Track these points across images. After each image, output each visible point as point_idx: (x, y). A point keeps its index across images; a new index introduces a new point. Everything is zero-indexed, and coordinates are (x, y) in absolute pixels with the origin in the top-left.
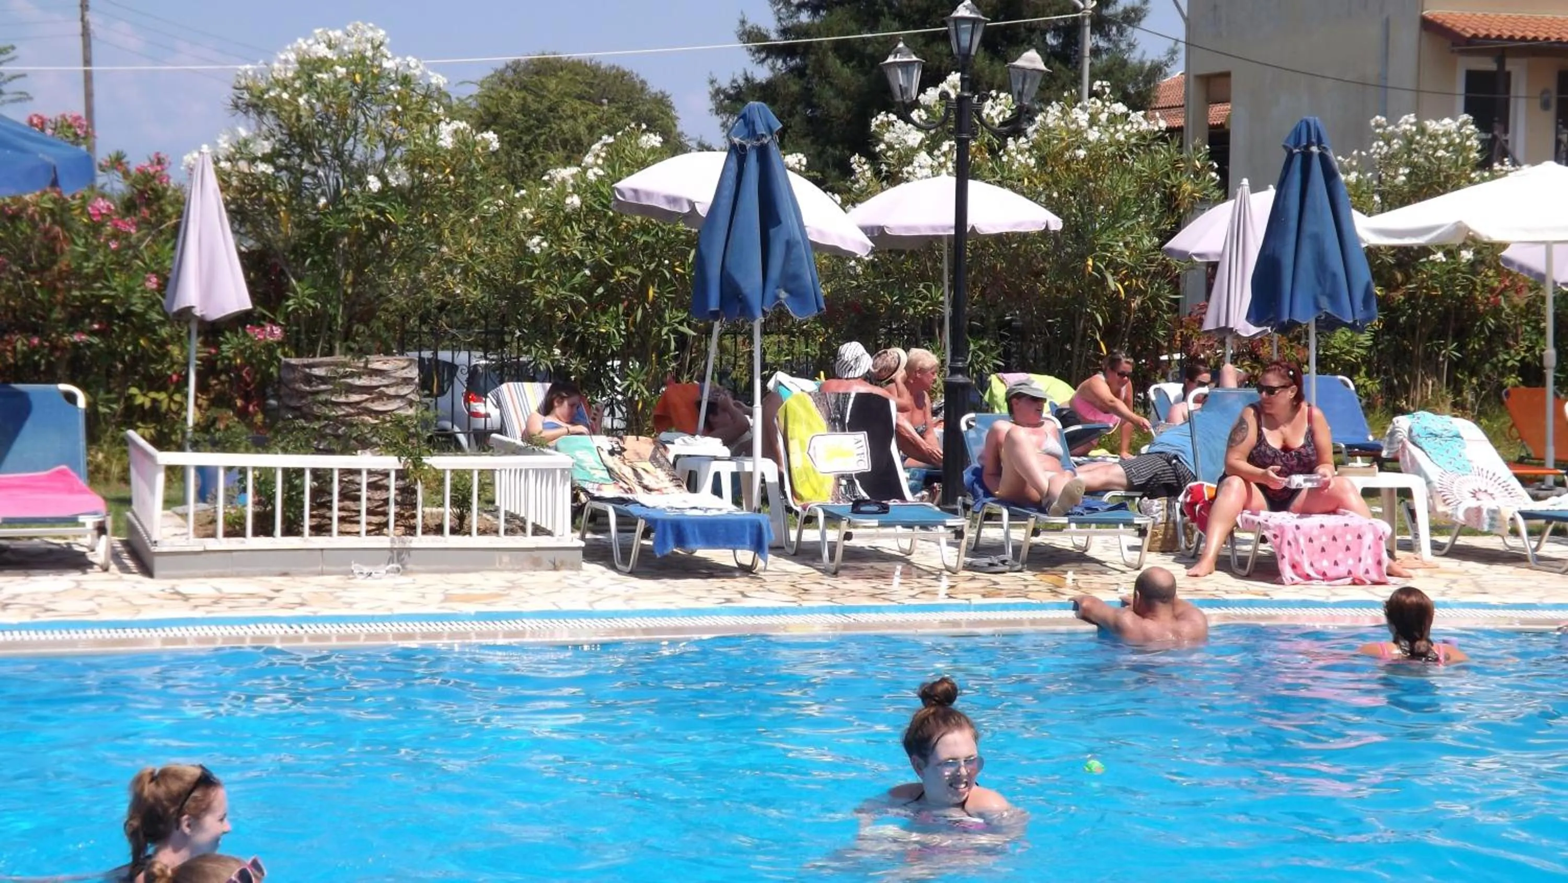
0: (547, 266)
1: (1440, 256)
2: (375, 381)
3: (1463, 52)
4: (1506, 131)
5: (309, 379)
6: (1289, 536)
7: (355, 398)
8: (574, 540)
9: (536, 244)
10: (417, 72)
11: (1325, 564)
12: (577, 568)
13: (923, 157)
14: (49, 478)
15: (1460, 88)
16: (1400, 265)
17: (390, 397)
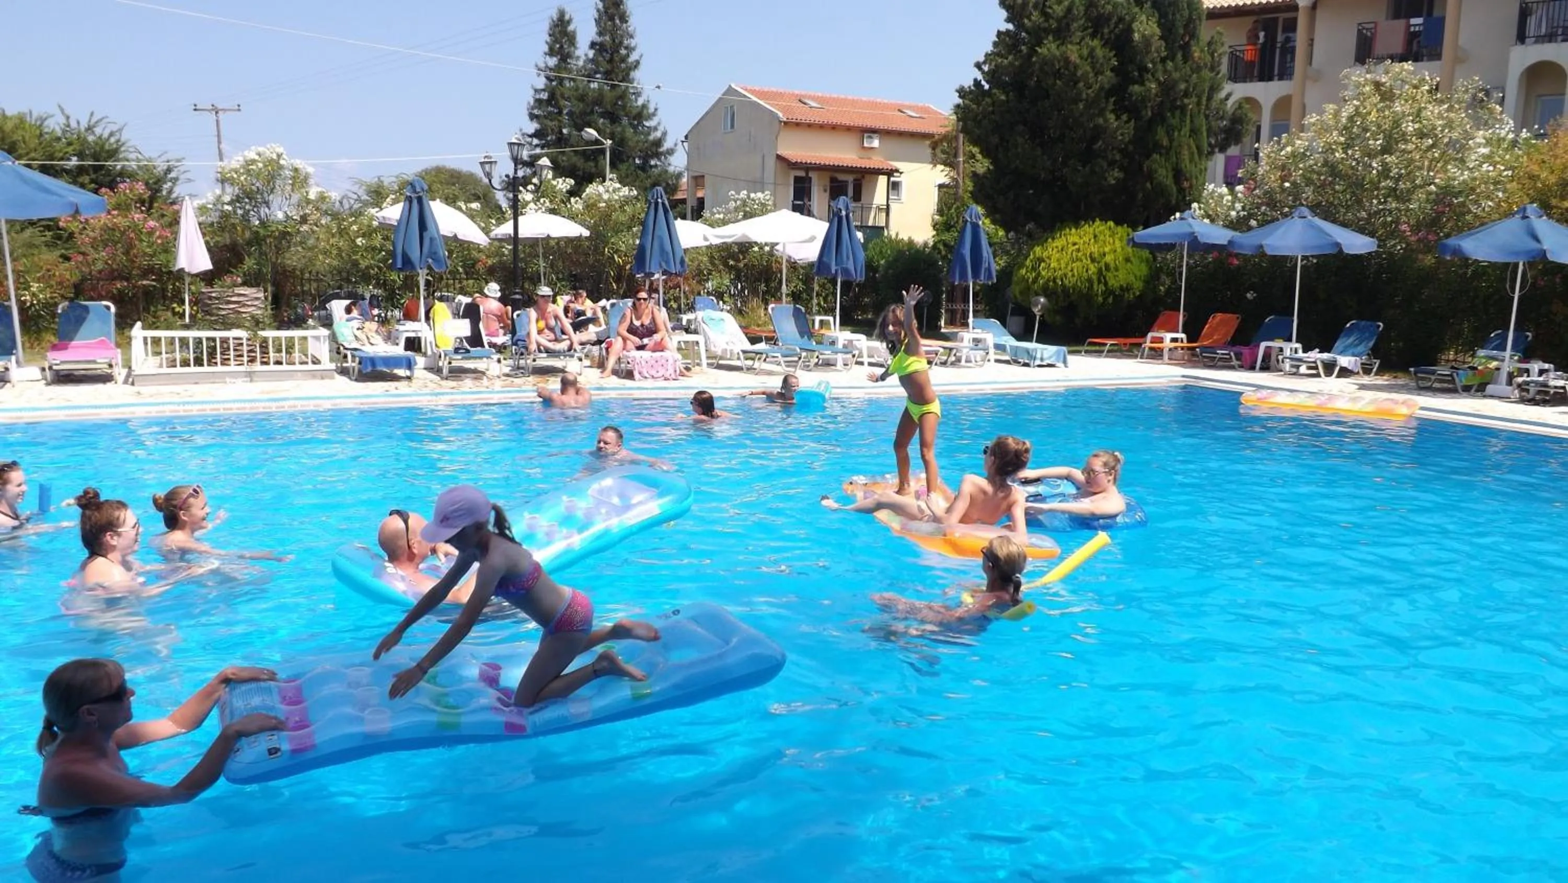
0: (366, 250)
1: (756, 249)
2: (241, 299)
3: (793, 169)
4: (810, 200)
5: (210, 298)
6: (638, 361)
7: (232, 306)
8: (333, 366)
9: (359, 241)
10: (301, 167)
11: (653, 373)
12: (332, 378)
13: (532, 205)
14: (96, 343)
15: (792, 182)
16: (741, 252)
17: (249, 306)
